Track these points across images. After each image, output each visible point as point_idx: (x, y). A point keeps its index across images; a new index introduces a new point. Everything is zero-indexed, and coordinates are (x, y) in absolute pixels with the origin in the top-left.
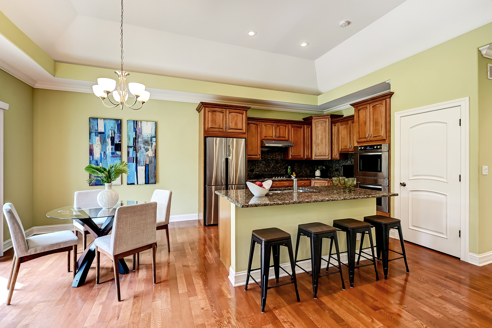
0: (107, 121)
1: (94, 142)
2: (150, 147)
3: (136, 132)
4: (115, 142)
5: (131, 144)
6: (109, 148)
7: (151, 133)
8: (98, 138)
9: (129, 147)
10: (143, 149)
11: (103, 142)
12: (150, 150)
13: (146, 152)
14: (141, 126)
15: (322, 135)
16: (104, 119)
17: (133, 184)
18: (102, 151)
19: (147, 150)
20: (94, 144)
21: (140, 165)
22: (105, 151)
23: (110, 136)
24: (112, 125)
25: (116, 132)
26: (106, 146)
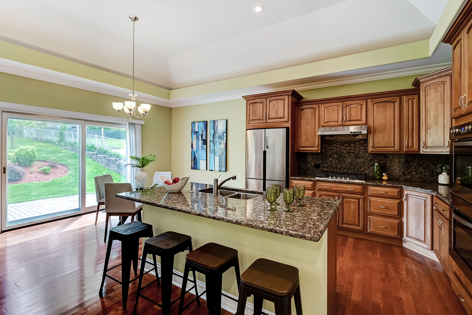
0: (200, 123)
1: (193, 139)
2: (222, 141)
3: (214, 129)
4: (203, 139)
5: (212, 140)
6: (201, 142)
7: (223, 129)
8: (195, 136)
9: (210, 141)
10: (218, 143)
11: (197, 138)
12: (222, 143)
13: (220, 145)
14: (217, 125)
15: (437, 110)
16: (198, 122)
17: (213, 170)
18: (197, 145)
19: (220, 143)
20: (193, 141)
21: (216, 156)
22: (198, 145)
23: (201, 134)
24: (202, 125)
25: (204, 131)
26: (199, 141)
